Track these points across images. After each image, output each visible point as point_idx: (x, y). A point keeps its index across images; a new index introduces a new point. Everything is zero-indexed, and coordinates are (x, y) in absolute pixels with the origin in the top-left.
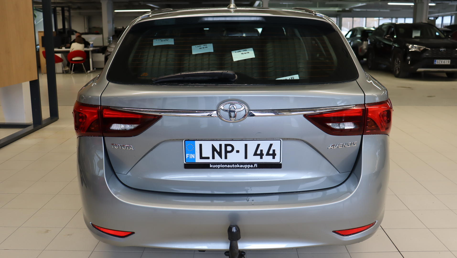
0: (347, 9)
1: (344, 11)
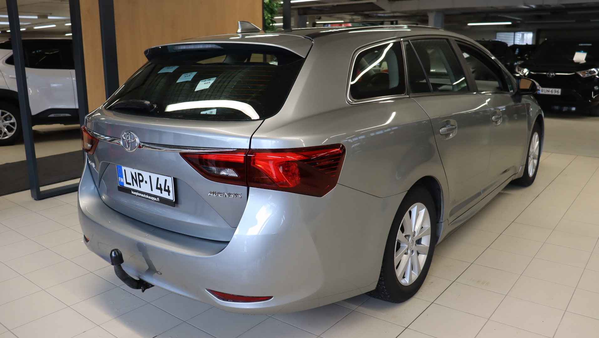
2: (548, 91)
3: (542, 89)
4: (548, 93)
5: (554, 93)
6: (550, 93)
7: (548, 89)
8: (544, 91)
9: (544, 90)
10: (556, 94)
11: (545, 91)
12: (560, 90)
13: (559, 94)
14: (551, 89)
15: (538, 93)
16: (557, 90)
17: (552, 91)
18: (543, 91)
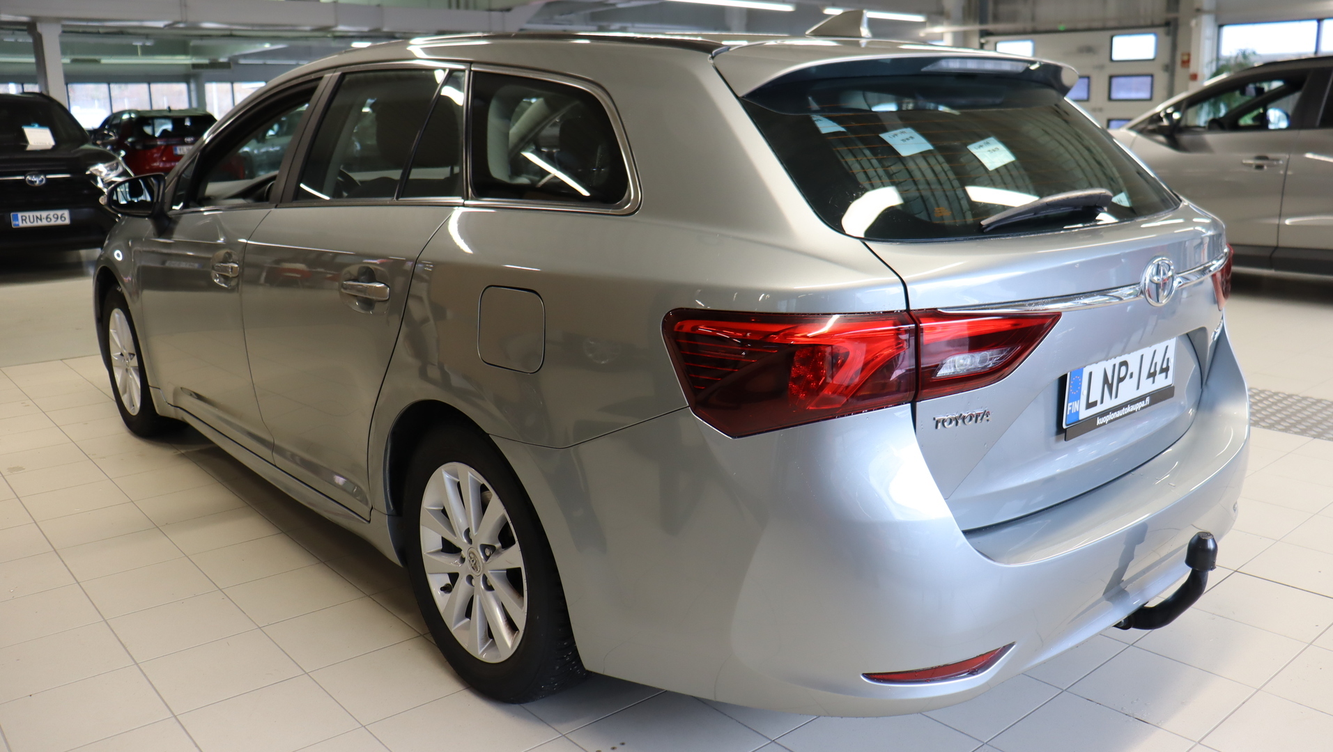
0: (223, 60)
1: (214, 65)
2: (37, 217)
3: (22, 217)
4: (39, 223)
5: (53, 222)
6: (44, 223)
7: (38, 214)
8: (28, 220)
9: (29, 217)
10: (59, 222)
11: (32, 220)
12: (66, 213)
13: (67, 222)
14: (44, 214)
15: (15, 225)
16: (59, 213)
17: (47, 218)
18: (25, 220)
